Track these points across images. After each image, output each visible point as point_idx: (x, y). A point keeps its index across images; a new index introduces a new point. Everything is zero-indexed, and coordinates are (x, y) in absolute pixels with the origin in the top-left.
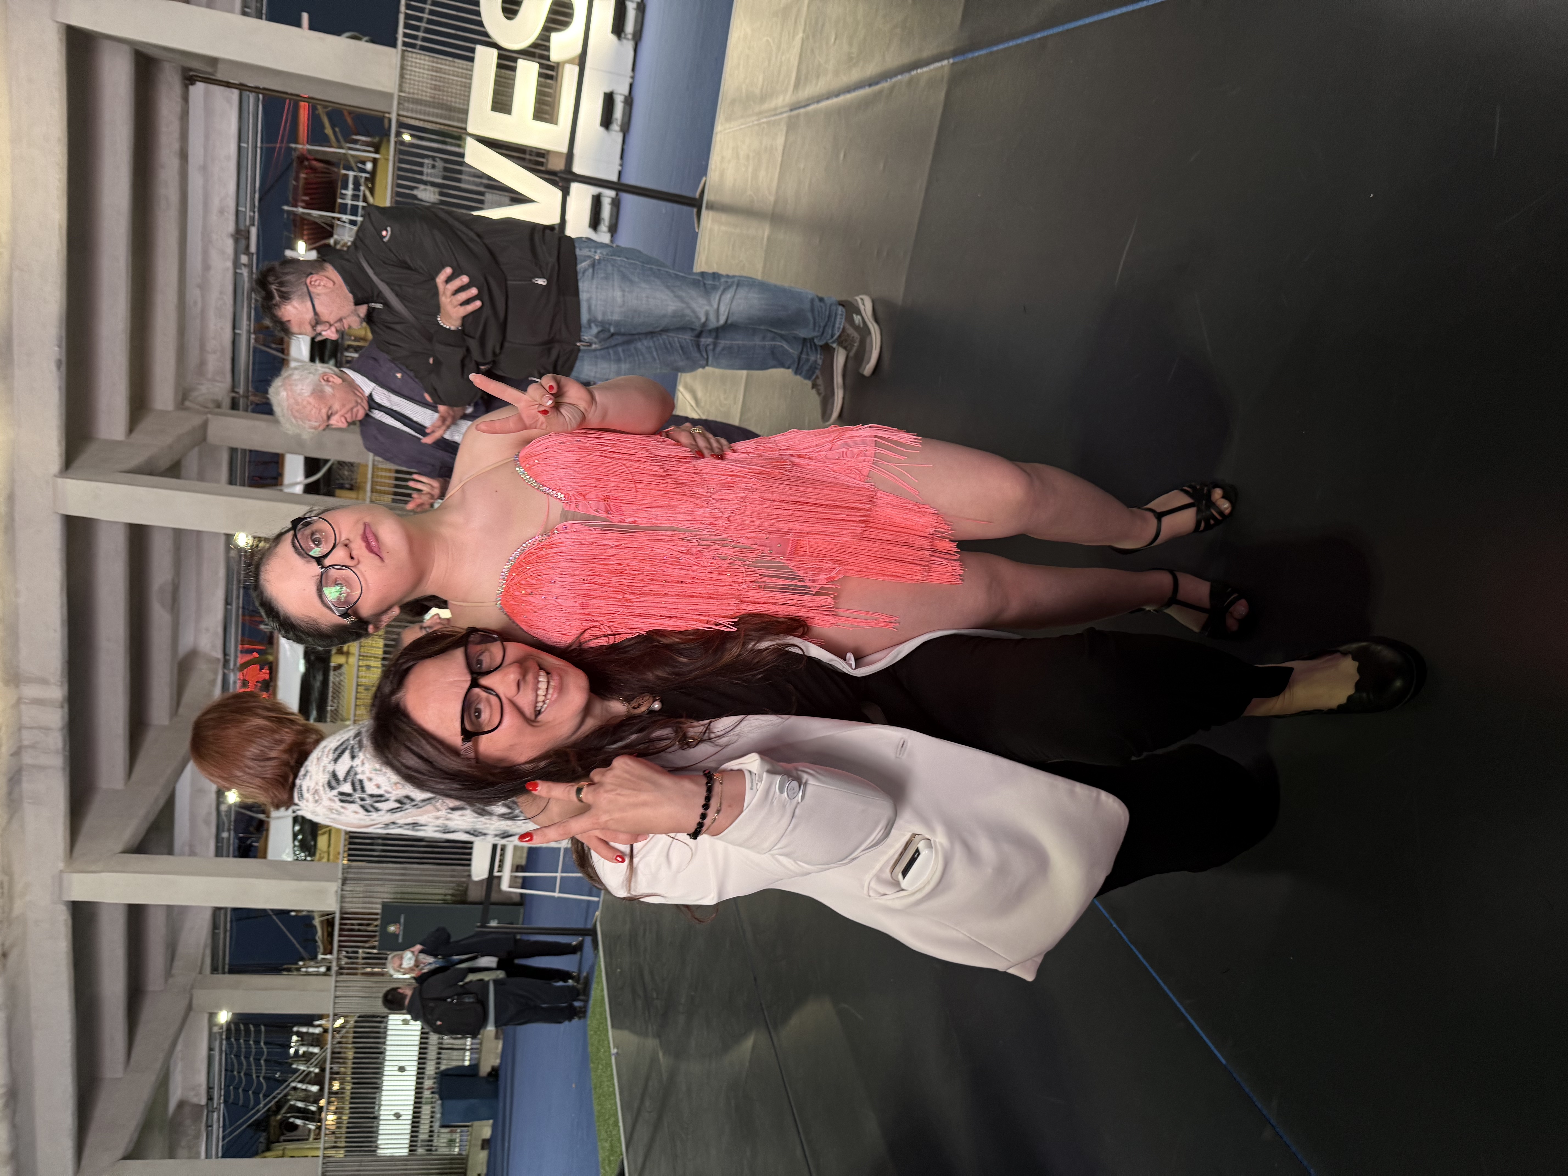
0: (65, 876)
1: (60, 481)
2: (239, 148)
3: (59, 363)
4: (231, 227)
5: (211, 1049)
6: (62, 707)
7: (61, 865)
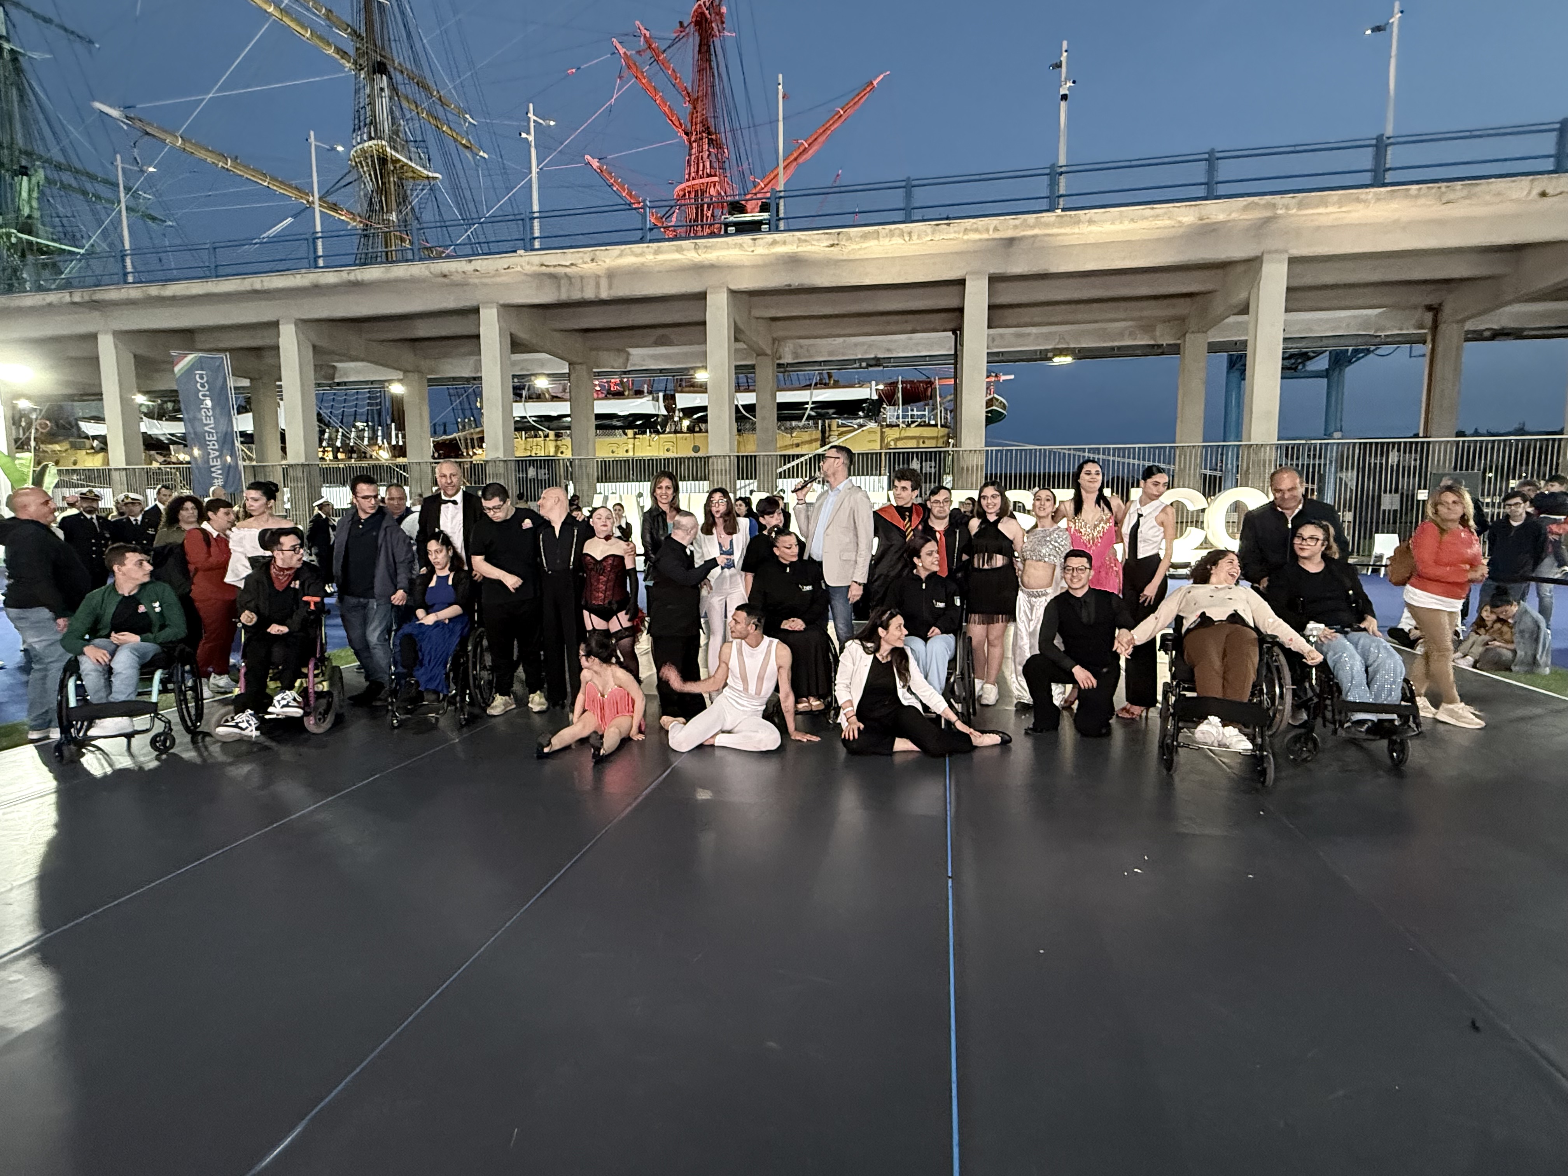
0: (495, 305)
1: (725, 290)
2: (926, 356)
3: (790, 285)
4: (880, 356)
5: (372, 382)
6: (596, 297)
7: (501, 302)
